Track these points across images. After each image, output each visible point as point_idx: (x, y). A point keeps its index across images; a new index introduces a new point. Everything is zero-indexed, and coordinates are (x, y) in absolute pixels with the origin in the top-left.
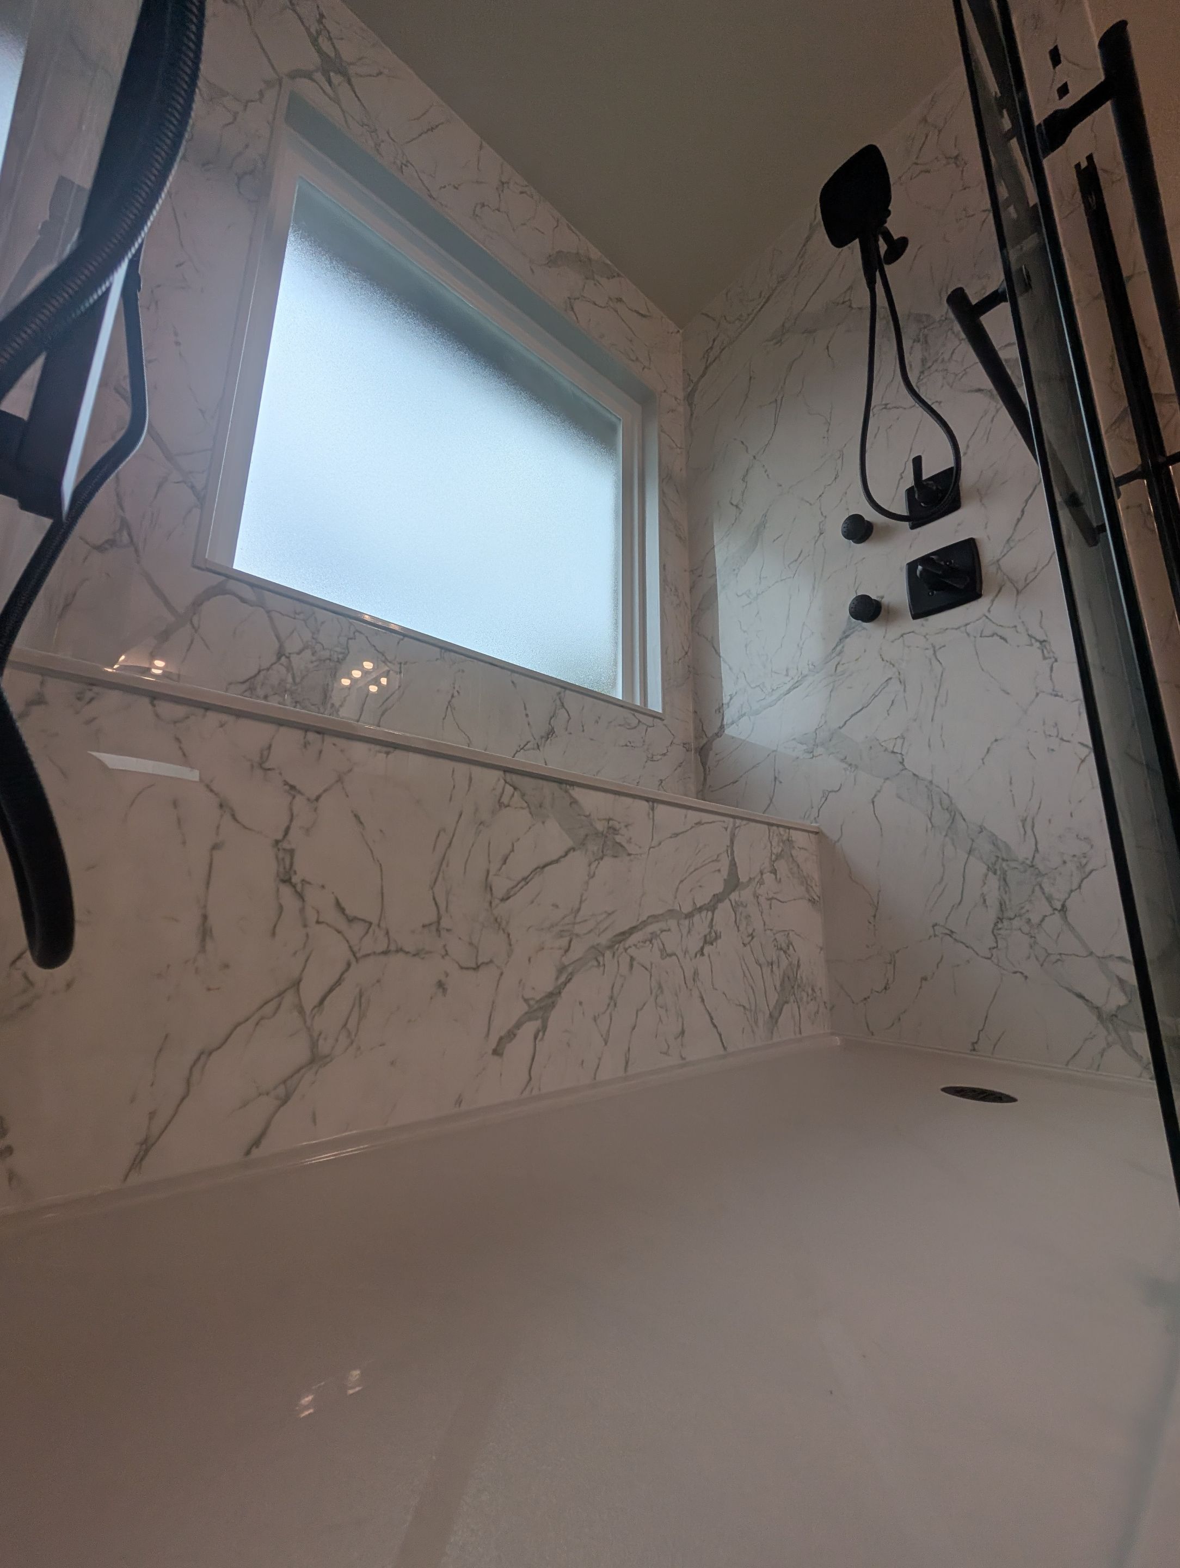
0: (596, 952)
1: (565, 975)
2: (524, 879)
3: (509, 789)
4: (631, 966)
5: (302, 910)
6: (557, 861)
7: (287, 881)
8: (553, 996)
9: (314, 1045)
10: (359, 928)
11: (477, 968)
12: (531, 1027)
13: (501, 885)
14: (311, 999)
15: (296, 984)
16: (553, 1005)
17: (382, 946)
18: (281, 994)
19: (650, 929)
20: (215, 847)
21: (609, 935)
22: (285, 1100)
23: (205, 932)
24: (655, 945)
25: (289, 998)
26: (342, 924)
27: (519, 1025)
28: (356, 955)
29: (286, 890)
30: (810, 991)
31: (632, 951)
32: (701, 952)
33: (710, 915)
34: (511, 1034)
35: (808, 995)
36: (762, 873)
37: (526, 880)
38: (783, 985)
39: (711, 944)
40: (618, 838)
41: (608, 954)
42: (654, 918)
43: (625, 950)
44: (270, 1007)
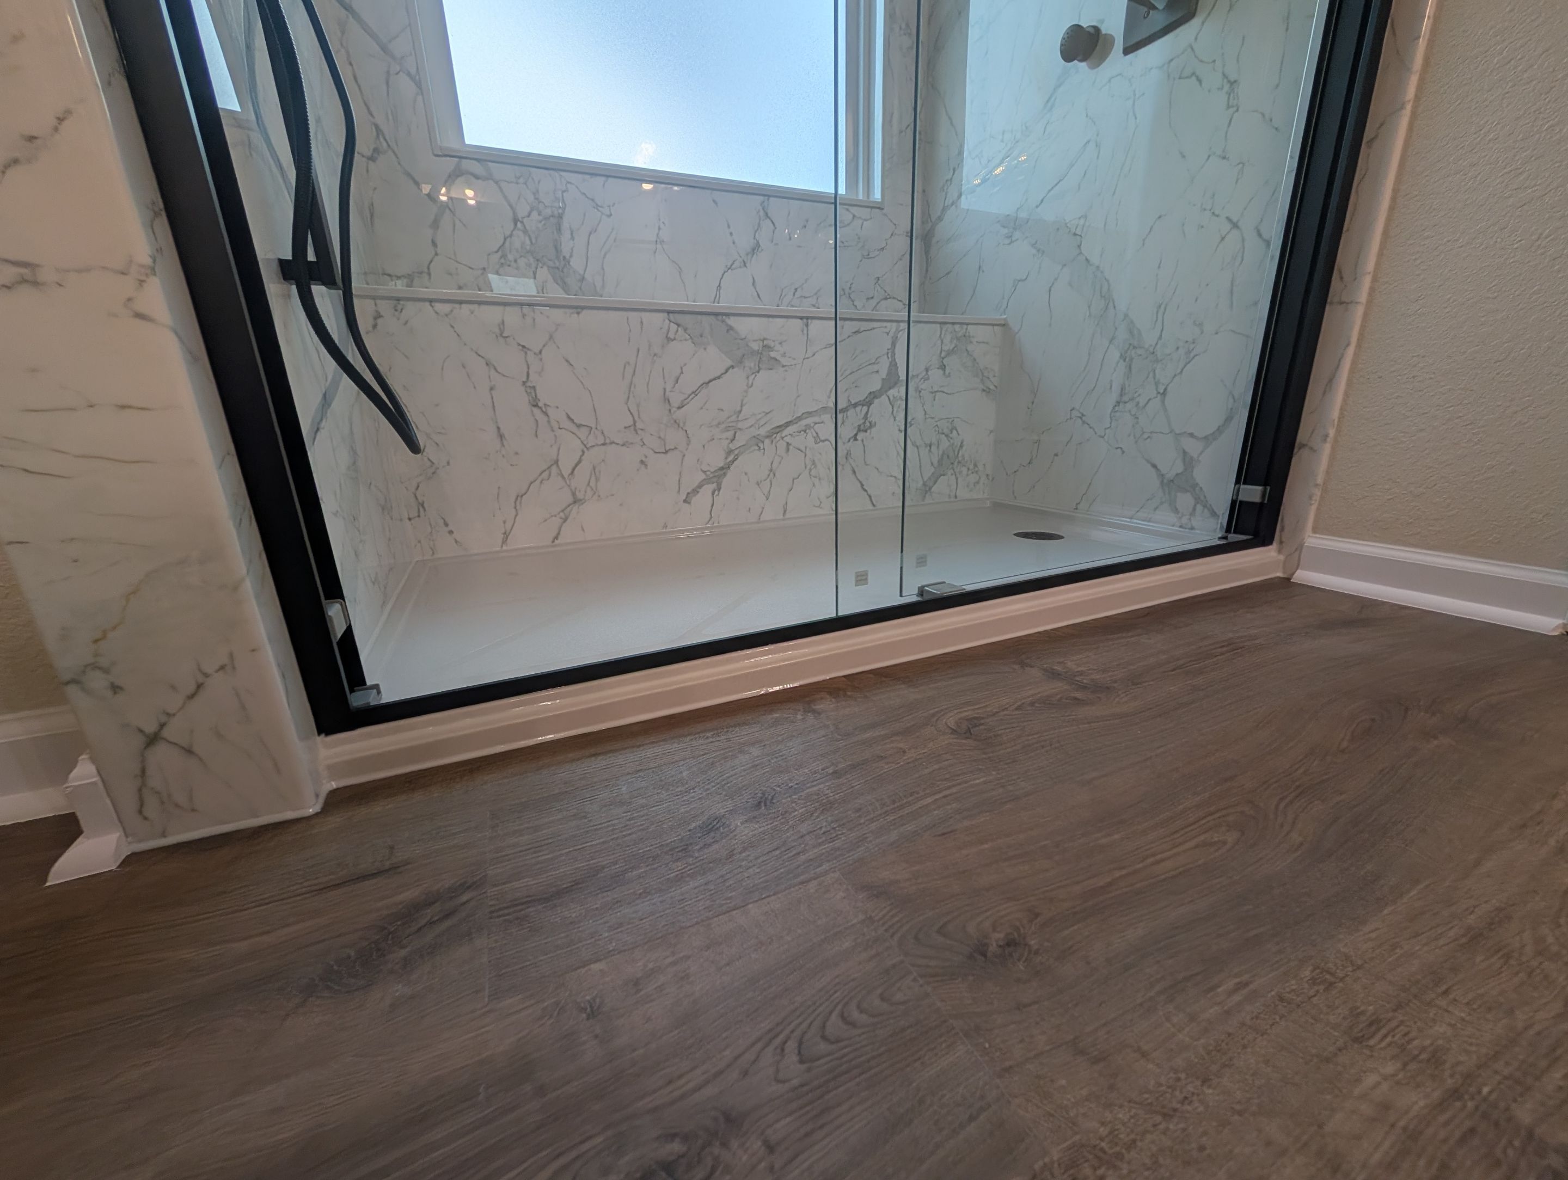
0: (757, 441)
1: (732, 456)
2: (693, 392)
3: (673, 327)
4: (788, 450)
5: (549, 422)
6: (719, 377)
7: (536, 406)
8: (724, 469)
9: (574, 494)
10: (585, 431)
11: (666, 452)
12: (708, 488)
13: (676, 400)
14: (566, 472)
15: (557, 462)
16: (725, 474)
17: (601, 441)
18: (549, 468)
19: (804, 422)
20: (492, 389)
21: (768, 427)
22: (565, 520)
23: (501, 437)
24: (810, 434)
25: (554, 470)
26: (574, 429)
27: (700, 486)
28: (586, 447)
29: (536, 410)
30: (971, 467)
31: (788, 439)
32: (855, 438)
33: (865, 408)
34: (695, 491)
35: (969, 469)
36: (927, 370)
37: (695, 393)
38: (940, 462)
39: (866, 431)
40: (773, 354)
41: (767, 441)
42: (810, 414)
43: (782, 438)
44: (545, 475)
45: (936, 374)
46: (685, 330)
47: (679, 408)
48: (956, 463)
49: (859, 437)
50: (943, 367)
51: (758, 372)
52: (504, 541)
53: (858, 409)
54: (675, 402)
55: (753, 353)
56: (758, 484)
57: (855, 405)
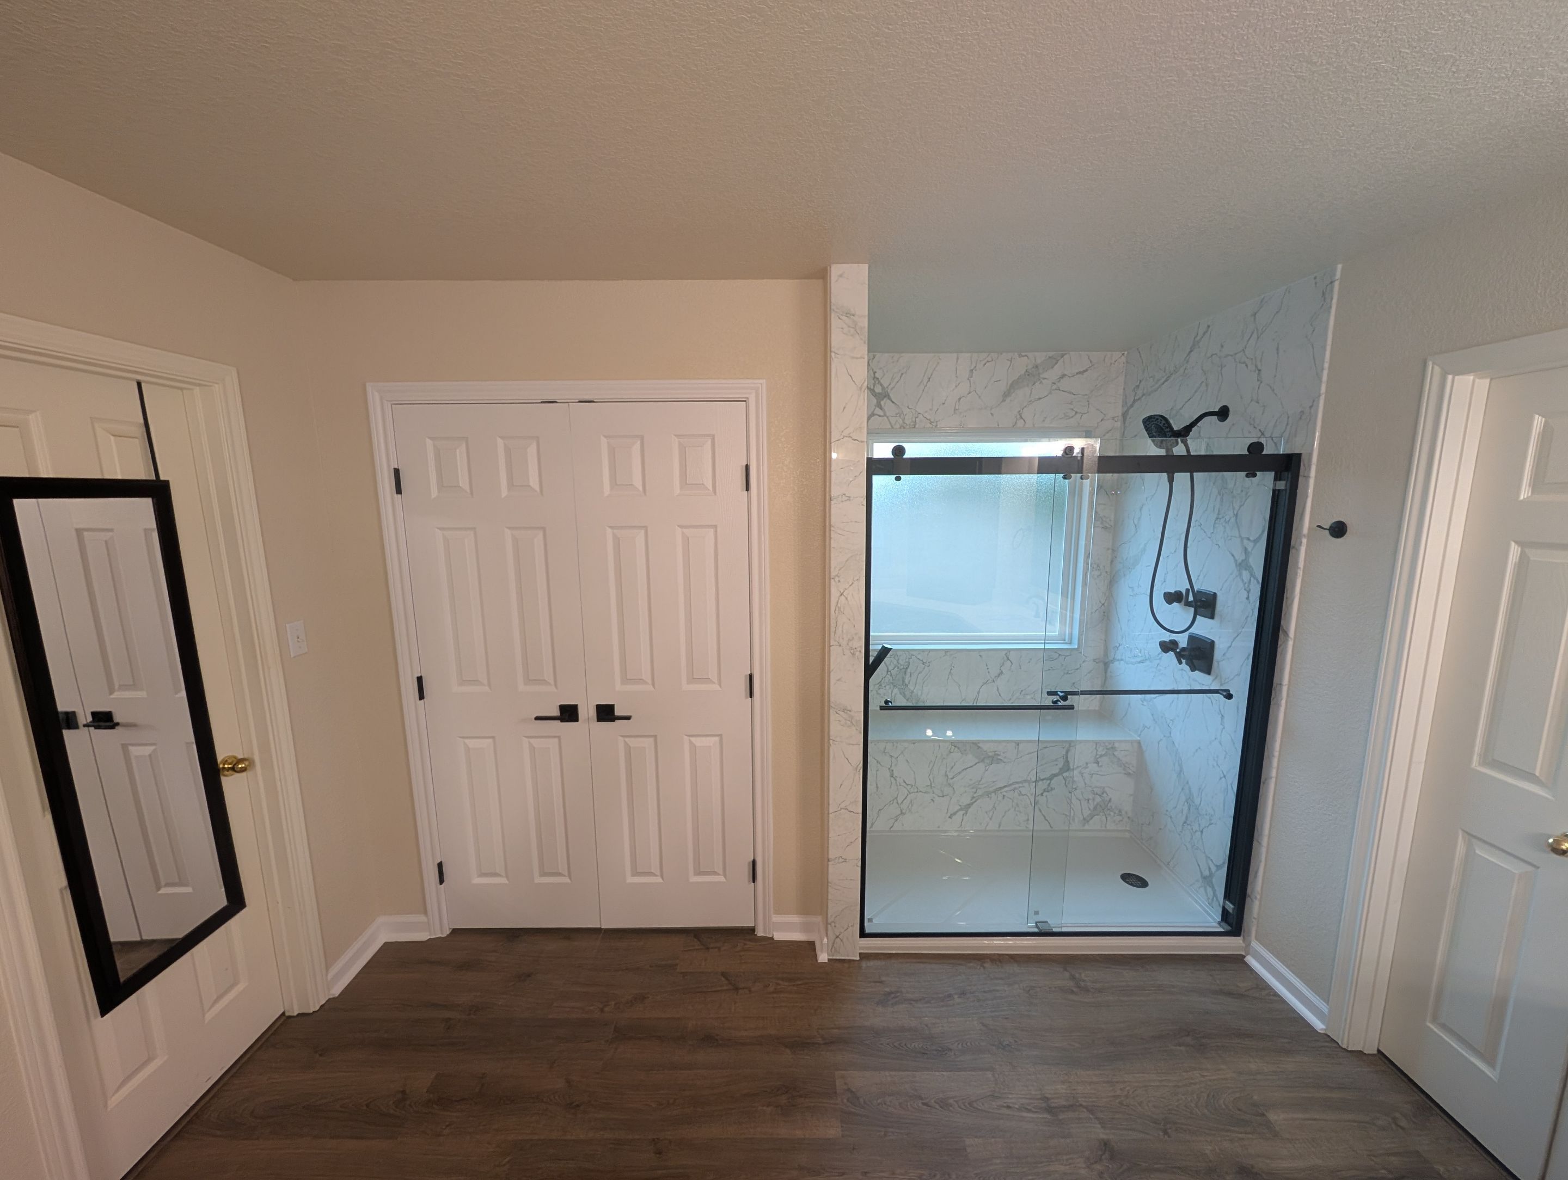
0: (988, 793)
1: (974, 800)
3: (953, 747)
4: (1004, 798)
5: (896, 783)
6: (972, 767)
7: (892, 777)
8: (969, 805)
9: (901, 811)
10: (909, 787)
11: (943, 796)
12: (961, 813)
14: (900, 802)
15: (896, 798)
16: (970, 807)
17: (916, 791)
18: (894, 800)
19: (1014, 786)
20: (877, 770)
21: (994, 788)
22: (896, 820)
23: (877, 787)
24: (1016, 792)
26: (906, 786)
27: (957, 812)
28: (909, 793)
29: (892, 778)
30: (1117, 812)
31: (1004, 793)
32: (1042, 794)
33: (1048, 782)
34: (955, 814)
35: (1115, 813)
36: (1087, 764)
37: (960, 773)
38: (1095, 808)
39: (1048, 792)
40: (999, 757)
41: (993, 794)
42: (1017, 783)
43: (1001, 793)
44: (891, 802)
45: (1092, 767)
46: (958, 748)
47: (952, 779)
48: (1106, 810)
49: (1045, 794)
50: (1098, 763)
51: (991, 765)
53: (1044, 781)
54: (950, 777)
55: (989, 757)
56: (986, 813)
57: (1043, 780)
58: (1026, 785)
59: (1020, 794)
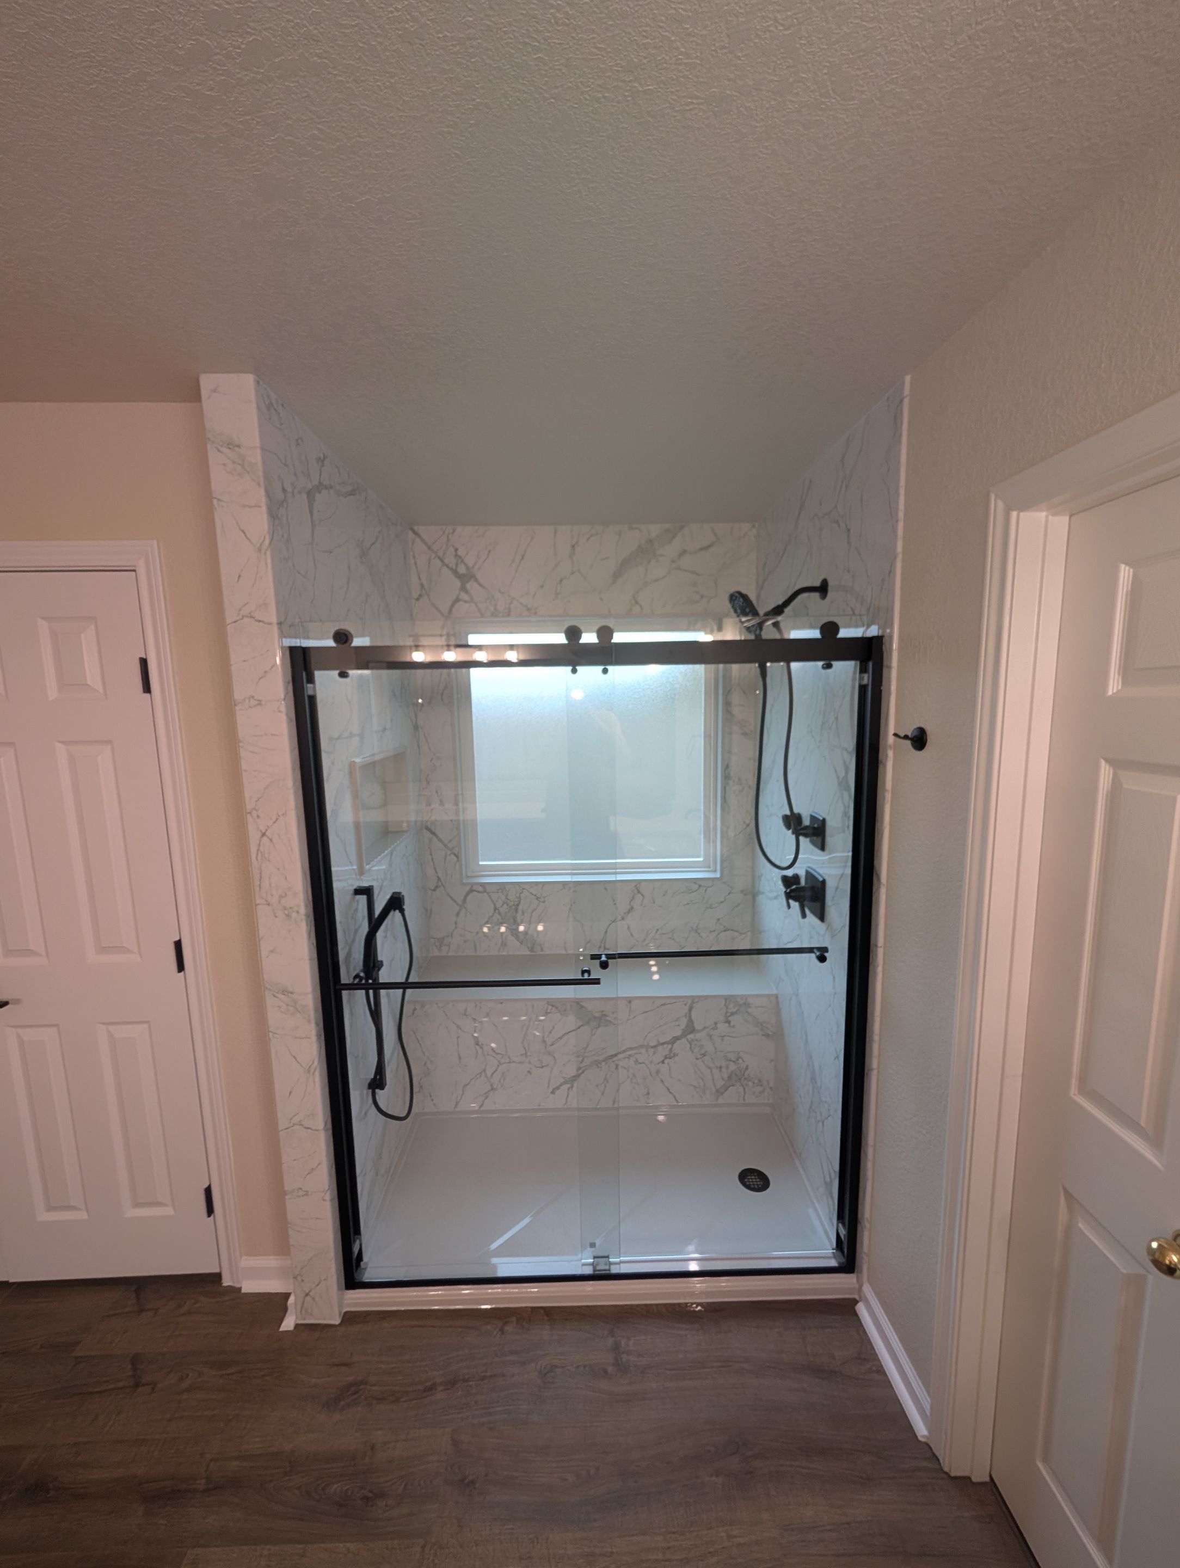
0: (597, 1063)
1: (581, 1070)
2: (559, 1038)
3: (550, 1007)
4: (617, 1068)
5: (483, 1052)
6: (575, 1030)
7: (477, 1044)
8: (575, 1077)
9: (492, 1086)
10: (500, 1056)
11: (542, 1067)
12: (566, 1087)
13: (549, 1042)
14: (489, 1074)
15: (484, 1070)
16: (576, 1080)
17: (508, 1061)
18: (481, 1073)
19: (628, 1053)
20: (458, 1037)
21: (605, 1056)
22: (486, 1098)
23: (460, 1058)
24: (632, 1059)
25: (483, 1074)
26: (495, 1055)
27: (561, 1085)
28: (500, 1064)
29: (478, 1047)
30: (756, 1081)
31: (616, 1062)
32: (663, 1062)
33: (670, 1046)
34: (558, 1088)
35: (754, 1083)
36: (716, 1024)
37: (560, 1038)
38: (730, 1077)
39: (670, 1058)
40: (608, 1018)
41: (603, 1064)
42: (631, 1049)
43: (613, 1062)
44: (478, 1076)
45: (722, 1027)
46: (557, 1008)
47: (551, 1045)
48: (743, 1079)
49: (666, 1061)
50: (729, 1022)
51: (599, 1027)
52: (456, 1106)
53: (665, 1046)
55: (595, 1018)
56: (597, 1086)
57: (663, 1044)
58: (643, 1051)
59: (637, 1062)
